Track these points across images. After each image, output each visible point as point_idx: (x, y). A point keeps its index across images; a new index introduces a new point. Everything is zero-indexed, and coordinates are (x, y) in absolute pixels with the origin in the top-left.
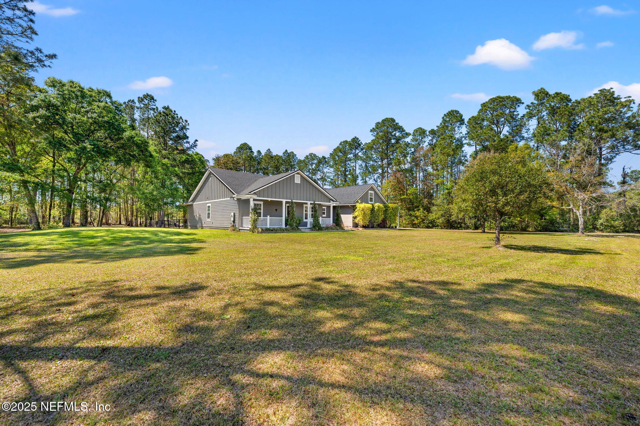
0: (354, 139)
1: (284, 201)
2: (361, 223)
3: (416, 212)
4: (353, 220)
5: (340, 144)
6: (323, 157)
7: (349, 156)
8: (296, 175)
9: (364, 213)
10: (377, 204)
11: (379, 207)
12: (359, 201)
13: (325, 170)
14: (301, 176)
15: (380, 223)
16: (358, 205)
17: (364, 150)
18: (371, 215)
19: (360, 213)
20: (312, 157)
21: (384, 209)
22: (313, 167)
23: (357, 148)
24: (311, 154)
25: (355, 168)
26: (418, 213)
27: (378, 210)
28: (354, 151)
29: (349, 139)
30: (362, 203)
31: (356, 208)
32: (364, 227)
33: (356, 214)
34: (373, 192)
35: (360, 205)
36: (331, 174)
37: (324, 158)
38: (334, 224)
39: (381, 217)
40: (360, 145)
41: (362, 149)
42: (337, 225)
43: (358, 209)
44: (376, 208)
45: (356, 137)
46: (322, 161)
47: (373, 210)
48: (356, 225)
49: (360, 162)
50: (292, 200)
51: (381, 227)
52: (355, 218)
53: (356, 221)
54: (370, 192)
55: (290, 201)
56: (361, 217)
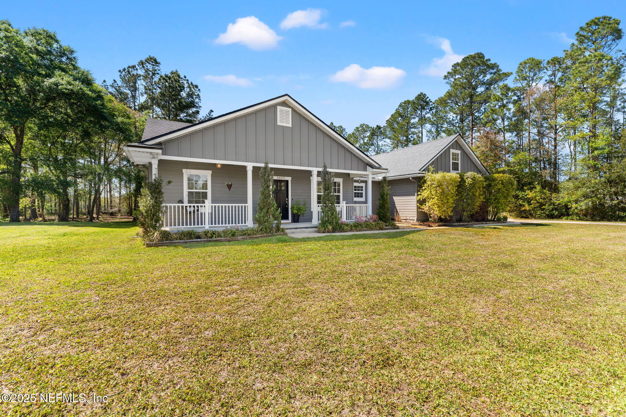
0: (419, 95)
1: (250, 166)
2: (436, 213)
3: (528, 192)
4: (418, 208)
5: (400, 106)
6: (377, 126)
7: (412, 121)
8: (279, 108)
9: (443, 193)
10: (469, 174)
11: (474, 179)
12: (431, 169)
13: (380, 143)
14: (294, 111)
15: (477, 212)
16: (429, 176)
17: (434, 111)
18: (457, 195)
19: (433, 193)
20: (363, 128)
21: (485, 184)
22: (365, 141)
23: (423, 108)
24: (362, 126)
25: (420, 135)
26: (531, 194)
27: (473, 185)
28: (419, 112)
29: (412, 98)
30: (436, 171)
31: (425, 182)
32: (443, 221)
33: (425, 194)
34: (459, 152)
35: (434, 175)
36: (388, 147)
37: (379, 127)
38: (375, 216)
39: (479, 201)
40: (427, 103)
41: (431, 109)
42: (381, 219)
43: (429, 183)
44: (469, 181)
45: (422, 93)
46: (377, 132)
47: (461, 185)
48: (424, 218)
49: (428, 126)
50: (267, 163)
51: (477, 221)
52: (422, 202)
53: (425, 208)
54: (452, 151)
55: (262, 165)
56: (435, 201)
